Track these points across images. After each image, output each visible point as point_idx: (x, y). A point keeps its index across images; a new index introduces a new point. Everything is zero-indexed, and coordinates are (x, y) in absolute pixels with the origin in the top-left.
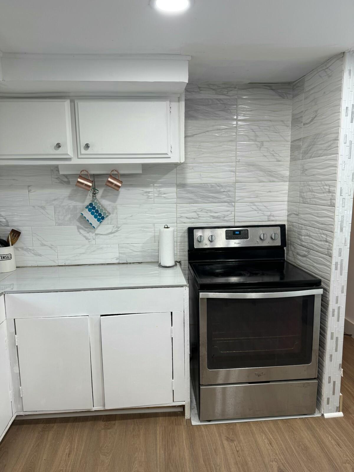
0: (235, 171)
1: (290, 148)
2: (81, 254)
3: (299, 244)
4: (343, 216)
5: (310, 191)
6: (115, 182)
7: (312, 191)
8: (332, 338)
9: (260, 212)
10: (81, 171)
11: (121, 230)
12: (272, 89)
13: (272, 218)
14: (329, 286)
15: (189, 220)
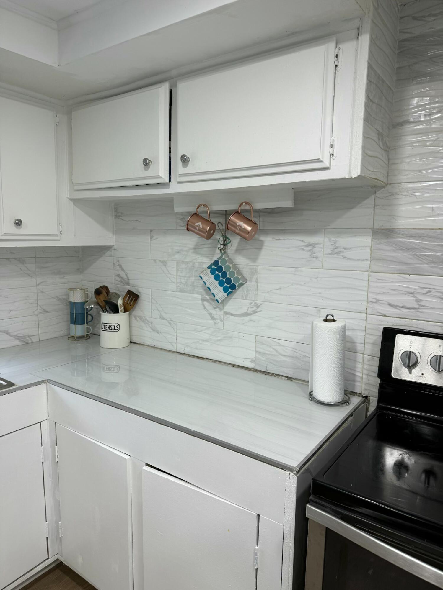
2: (203, 340)
10: (198, 207)
11: (261, 311)
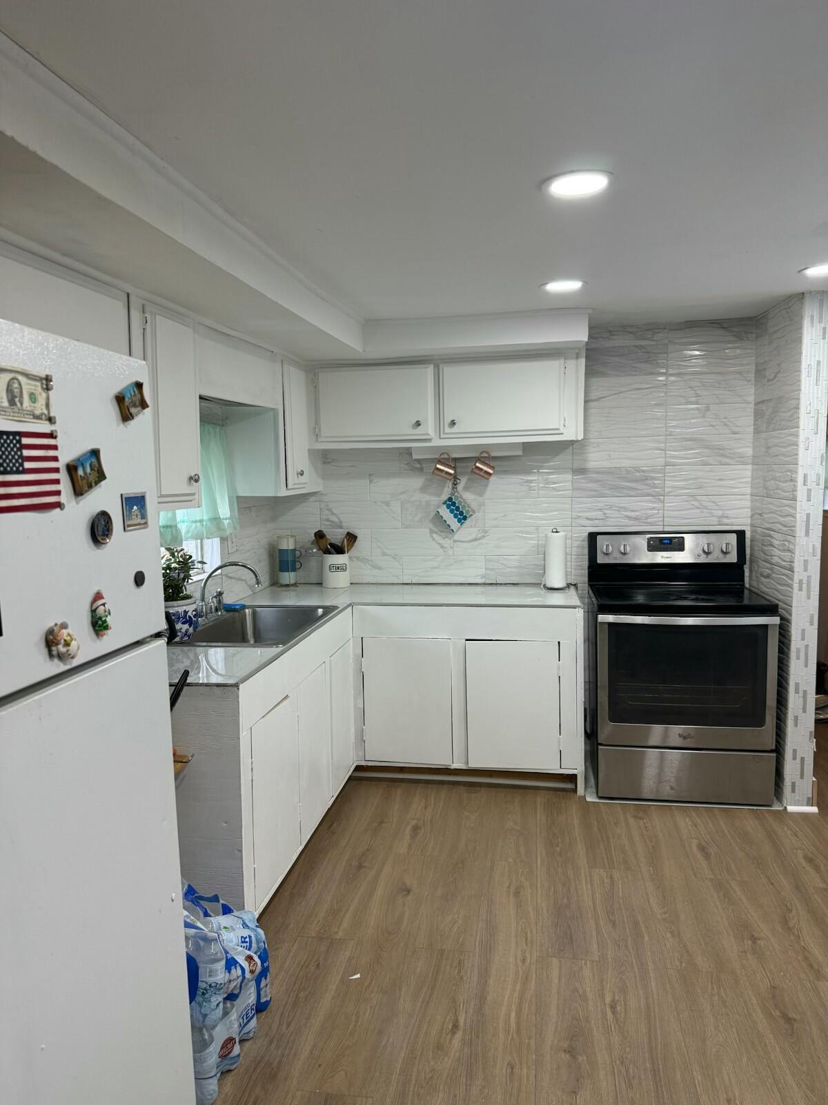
0: (663, 448)
1: (753, 414)
2: (433, 568)
3: (763, 559)
4: (808, 515)
5: (773, 479)
6: (485, 468)
7: (775, 479)
8: (797, 691)
9: (705, 510)
10: (441, 455)
11: (489, 535)
12: (724, 328)
13: (726, 521)
14: (791, 615)
15: (591, 522)
